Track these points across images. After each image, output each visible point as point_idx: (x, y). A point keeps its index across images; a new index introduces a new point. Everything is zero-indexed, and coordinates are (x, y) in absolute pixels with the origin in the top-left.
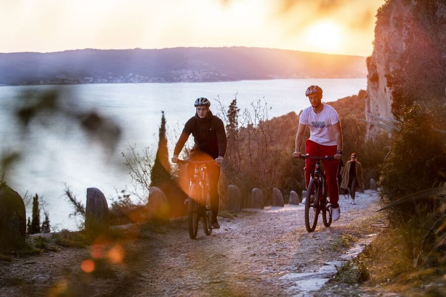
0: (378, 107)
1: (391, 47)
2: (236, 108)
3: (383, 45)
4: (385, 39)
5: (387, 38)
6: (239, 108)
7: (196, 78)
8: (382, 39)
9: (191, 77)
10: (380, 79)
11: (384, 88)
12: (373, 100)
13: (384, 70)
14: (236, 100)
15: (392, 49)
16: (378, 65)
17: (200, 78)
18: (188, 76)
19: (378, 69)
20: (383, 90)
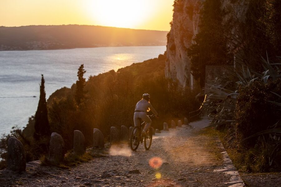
0: (175, 68)
1: (184, 27)
2: (84, 70)
3: (179, 26)
4: (180, 21)
5: (181, 21)
6: (85, 70)
7: (44, 47)
8: (178, 21)
9: (40, 46)
10: (177, 49)
11: (179, 55)
12: (172, 63)
13: (180, 42)
14: (83, 65)
15: (185, 28)
16: (175, 39)
17: (46, 47)
18: (38, 46)
19: (175, 42)
20: (179, 56)
